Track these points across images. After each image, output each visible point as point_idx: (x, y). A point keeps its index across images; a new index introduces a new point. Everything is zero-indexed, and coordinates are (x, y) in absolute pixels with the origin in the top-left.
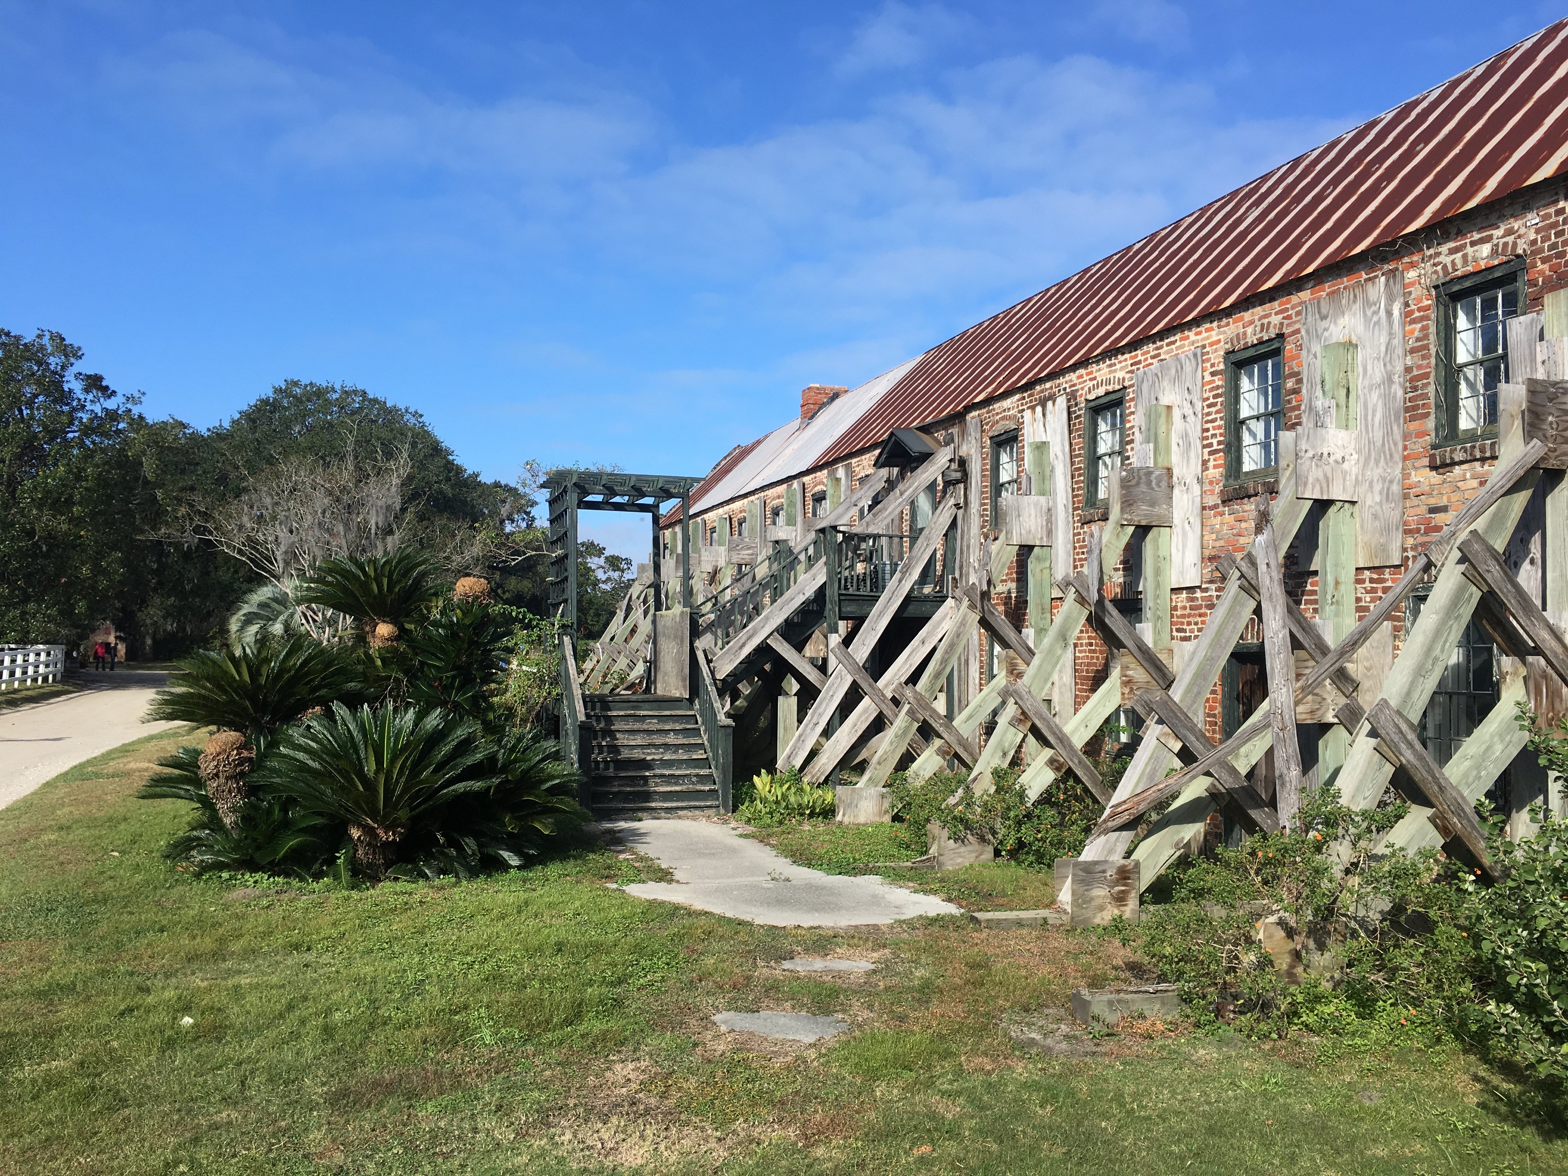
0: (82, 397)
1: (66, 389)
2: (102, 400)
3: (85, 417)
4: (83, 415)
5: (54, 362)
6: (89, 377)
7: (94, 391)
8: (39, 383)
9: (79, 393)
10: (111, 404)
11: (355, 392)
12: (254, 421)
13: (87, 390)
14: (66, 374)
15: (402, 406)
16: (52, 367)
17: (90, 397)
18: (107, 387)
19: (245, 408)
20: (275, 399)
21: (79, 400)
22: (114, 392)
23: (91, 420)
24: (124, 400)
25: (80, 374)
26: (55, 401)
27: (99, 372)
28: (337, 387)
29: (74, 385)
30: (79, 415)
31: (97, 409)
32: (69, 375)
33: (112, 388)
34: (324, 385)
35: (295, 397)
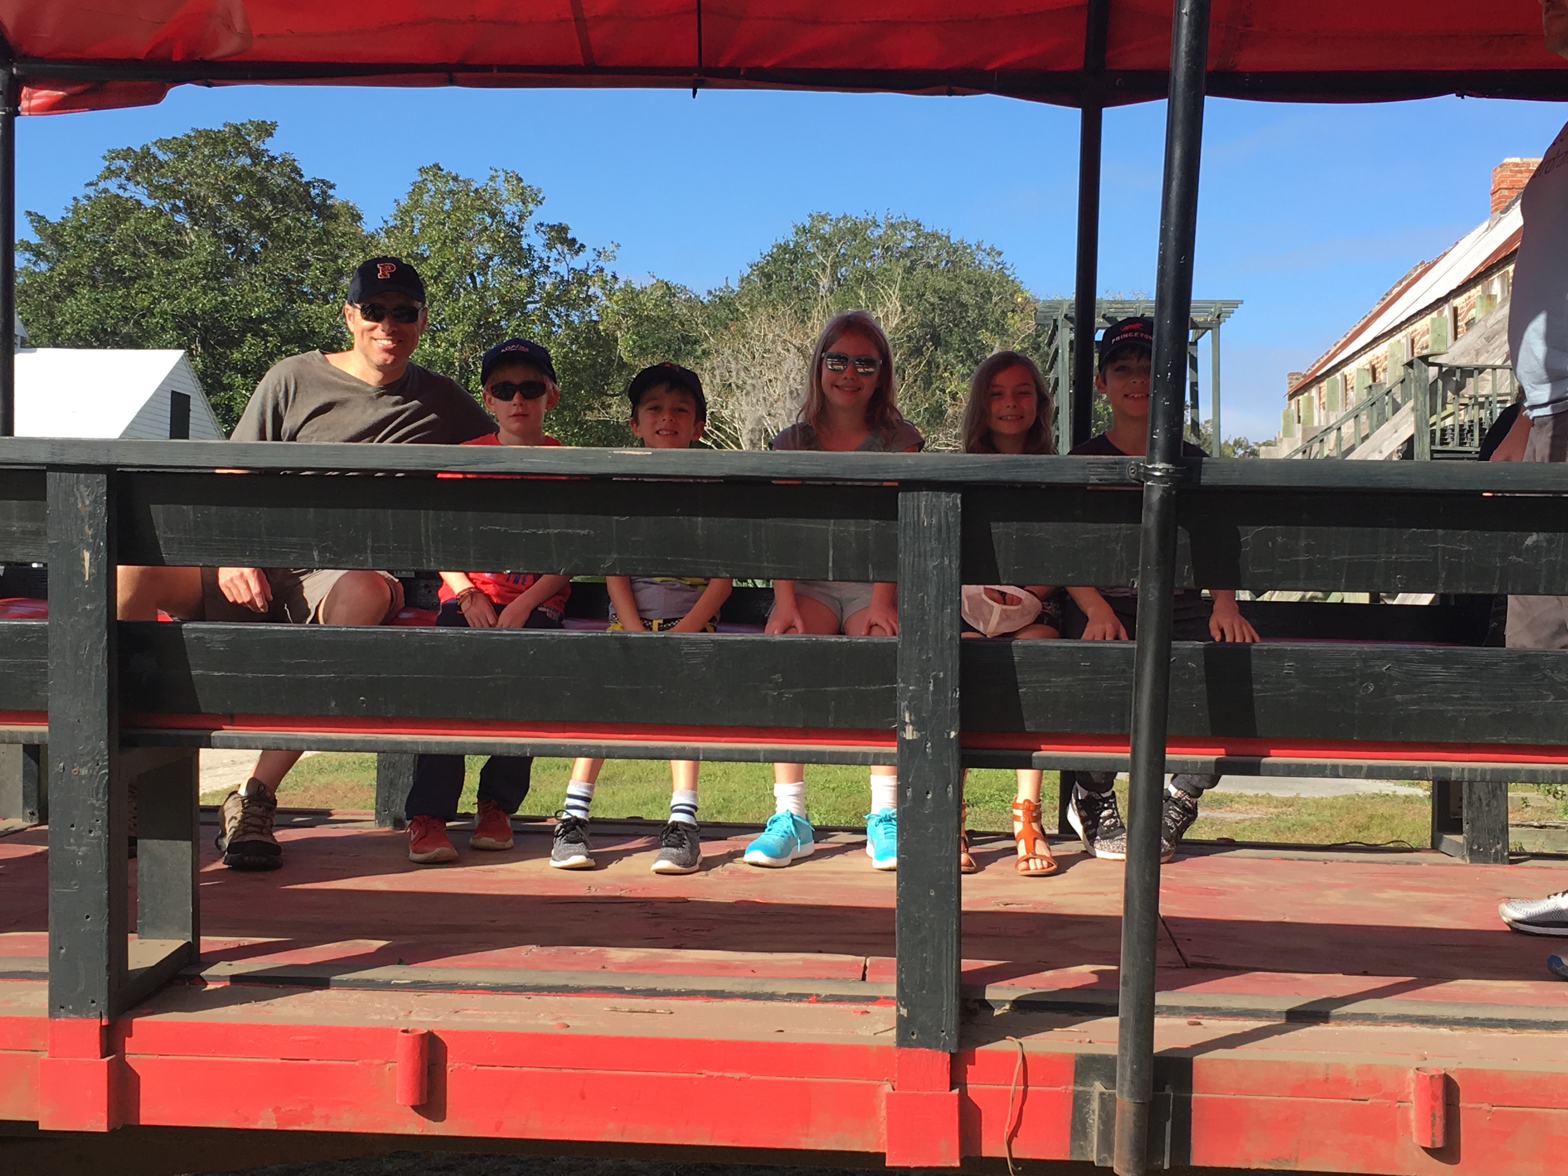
0: (544, 255)
1: (525, 246)
2: (568, 257)
3: (548, 281)
4: (547, 280)
5: (510, 210)
6: (552, 227)
7: (559, 246)
8: (492, 240)
9: (540, 251)
10: (579, 262)
11: (904, 225)
12: (768, 277)
13: (550, 247)
14: (525, 226)
15: (972, 241)
16: (508, 218)
17: (554, 254)
18: (574, 241)
19: (758, 259)
20: (797, 243)
21: (541, 259)
22: (582, 246)
23: (556, 287)
24: (594, 256)
25: (542, 225)
26: (512, 263)
27: (564, 222)
28: (880, 220)
29: (533, 239)
30: (542, 280)
31: (562, 269)
32: (528, 227)
33: (580, 241)
34: (862, 217)
35: (822, 238)
